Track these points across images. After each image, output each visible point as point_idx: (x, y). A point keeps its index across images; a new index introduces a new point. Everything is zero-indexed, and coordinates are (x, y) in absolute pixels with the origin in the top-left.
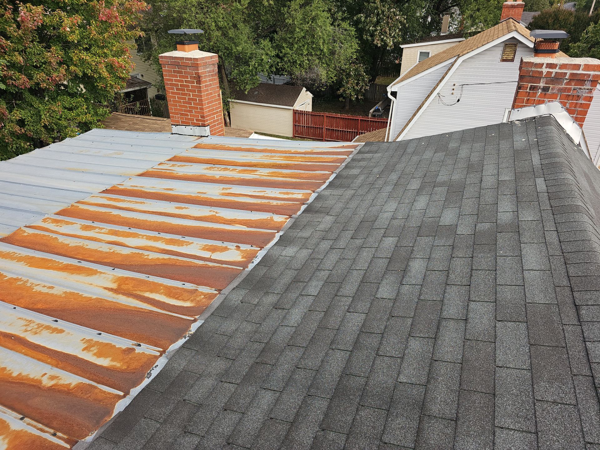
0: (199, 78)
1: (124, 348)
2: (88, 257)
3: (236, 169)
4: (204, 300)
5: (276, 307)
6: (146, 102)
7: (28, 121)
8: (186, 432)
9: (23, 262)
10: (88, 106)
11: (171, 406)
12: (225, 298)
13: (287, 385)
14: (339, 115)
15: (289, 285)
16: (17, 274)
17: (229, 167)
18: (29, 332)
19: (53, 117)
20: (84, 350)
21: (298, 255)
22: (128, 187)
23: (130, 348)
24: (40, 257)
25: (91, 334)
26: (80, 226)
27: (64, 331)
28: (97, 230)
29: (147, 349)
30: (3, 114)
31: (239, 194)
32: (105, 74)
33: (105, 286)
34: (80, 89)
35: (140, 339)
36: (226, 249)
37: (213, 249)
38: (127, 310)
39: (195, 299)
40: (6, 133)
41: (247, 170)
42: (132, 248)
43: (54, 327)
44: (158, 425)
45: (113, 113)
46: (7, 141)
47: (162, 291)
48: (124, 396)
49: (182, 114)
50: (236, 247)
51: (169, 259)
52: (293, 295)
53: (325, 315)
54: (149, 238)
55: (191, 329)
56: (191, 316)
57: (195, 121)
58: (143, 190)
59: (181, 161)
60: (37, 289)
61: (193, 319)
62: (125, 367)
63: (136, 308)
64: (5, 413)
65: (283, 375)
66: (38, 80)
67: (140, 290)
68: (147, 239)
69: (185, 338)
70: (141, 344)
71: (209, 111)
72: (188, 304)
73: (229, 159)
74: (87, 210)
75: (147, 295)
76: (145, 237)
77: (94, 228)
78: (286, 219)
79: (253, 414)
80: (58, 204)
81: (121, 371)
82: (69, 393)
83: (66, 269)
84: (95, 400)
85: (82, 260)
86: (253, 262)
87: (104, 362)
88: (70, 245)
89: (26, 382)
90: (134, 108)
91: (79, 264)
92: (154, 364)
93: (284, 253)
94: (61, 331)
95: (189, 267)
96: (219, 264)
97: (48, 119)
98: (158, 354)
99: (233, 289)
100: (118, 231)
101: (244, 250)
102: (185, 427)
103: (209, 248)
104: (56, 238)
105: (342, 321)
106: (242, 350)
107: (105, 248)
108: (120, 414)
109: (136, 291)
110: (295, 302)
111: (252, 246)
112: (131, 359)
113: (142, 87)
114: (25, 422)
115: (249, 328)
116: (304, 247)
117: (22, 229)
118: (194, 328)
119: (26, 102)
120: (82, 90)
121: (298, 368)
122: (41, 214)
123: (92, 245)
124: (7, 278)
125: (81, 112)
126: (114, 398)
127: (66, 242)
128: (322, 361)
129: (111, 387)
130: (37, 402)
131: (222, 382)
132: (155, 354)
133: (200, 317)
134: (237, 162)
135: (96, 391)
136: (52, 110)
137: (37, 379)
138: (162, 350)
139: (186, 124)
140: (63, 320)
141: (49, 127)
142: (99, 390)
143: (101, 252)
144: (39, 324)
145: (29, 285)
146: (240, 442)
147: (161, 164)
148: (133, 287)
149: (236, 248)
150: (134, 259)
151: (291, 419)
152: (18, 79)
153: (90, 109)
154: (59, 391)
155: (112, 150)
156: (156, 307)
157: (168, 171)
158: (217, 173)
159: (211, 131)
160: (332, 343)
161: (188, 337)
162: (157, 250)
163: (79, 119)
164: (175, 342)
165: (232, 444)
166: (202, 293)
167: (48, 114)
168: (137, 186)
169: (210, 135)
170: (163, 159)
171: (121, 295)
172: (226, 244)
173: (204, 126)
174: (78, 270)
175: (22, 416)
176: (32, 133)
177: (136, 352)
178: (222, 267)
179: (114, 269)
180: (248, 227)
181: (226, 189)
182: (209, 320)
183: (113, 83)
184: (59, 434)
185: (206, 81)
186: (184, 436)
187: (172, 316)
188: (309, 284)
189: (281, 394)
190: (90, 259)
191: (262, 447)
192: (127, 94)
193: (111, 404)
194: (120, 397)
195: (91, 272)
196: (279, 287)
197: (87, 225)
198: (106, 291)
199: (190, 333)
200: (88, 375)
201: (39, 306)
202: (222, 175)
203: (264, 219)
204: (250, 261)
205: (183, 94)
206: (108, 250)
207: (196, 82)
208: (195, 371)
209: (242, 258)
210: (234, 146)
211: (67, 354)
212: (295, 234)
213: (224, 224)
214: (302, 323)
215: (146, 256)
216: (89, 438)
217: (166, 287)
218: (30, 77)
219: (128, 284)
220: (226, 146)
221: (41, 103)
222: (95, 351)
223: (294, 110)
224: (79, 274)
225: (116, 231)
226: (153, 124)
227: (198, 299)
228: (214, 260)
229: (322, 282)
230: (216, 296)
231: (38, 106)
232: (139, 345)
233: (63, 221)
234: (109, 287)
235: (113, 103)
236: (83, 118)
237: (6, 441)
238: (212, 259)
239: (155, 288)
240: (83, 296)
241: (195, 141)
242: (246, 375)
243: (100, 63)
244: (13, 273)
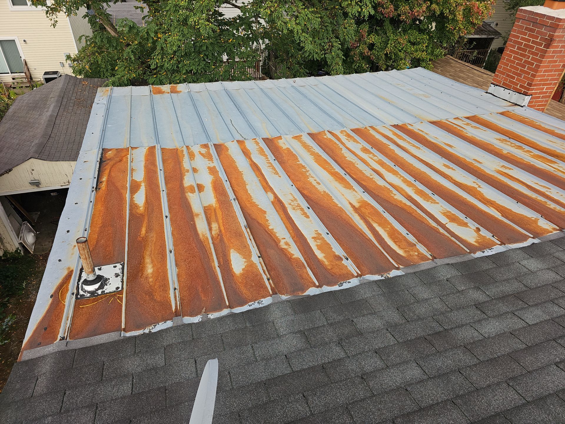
0: (551, 41)
1: (337, 254)
2: (353, 174)
3: (531, 152)
4: (416, 257)
5: (478, 306)
6: (485, 52)
7: (376, 46)
8: (339, 343)
9: (313, 156)
10: (429, 44)
11: (341, 318)
12: (435, 267)
13: (439, 376)
15: (507, 296)
16: (306, 163)
17: (524, 146)
18: (291, 206)
19: (396, 47)
20: (313, 238)
21: (540, 273)
22: (416, 129)
23: (340, 257)
24: (325, 158)
25: (323, 230)
26: (361, 146)
27: (309, 218)
28: (371, 155)
29: (350, 265)
30: (363, 36)
31: (516, 178)
32: (460, 17)
33: (351, 202)
34: (430, 27)
35: (351, 254)
36: (465, 225)
37: (453, 219)
38: (354, 228)
39: (409, 252)
40: (357, 52)
41: (544, 158)
42: (387, 182)
43: (305, 211)
44: (325, 324)
45: (448, 56)
46: (355, 59)
47: (388, 229)
48: (318, 287)
49: (508, 76)
50: (477, 228)
51: (410, 206)
52: (503, 308)
53: (525, 349)
54: (405, 181)
55: (391, 273)
56: (397, 263)
57: (519, 86)
58: (426, 137)
59: (478, 123)
60: (311, 180)
61: (397, 266)
62: (329, 267)
63: (361, 230)
64: (254, 247)
65: (441, 367)
66: (401, 12)
67: (372, 219)
68: (402, 181)
69: (382, 277)
70: (349, 259)
71: (541, 80)
72: (401, 252)
73: (531, 138)
74: (374, 136)
75: (375, 225)
76: (402, 178)
77: (370, 153)
78: (555, 229)
79: (395, 374)
80: (358, 122)
81: (326, 269)
82: (290, 260)
83: (334, 175)
84: (301, 276)
85: (348, 173)
86: (483, 252)
87: (320, 255)
88: (347, 159)
89: (273, 236)
90: (470, 56)
91: (344, 176)
92: (349, 279)
93: (525, 262)
94: (308, 217)
95: (422, 222)
96: (450, 235)
97: (392, 48)
98: (356, 275)
99: (447, 264)
100: (385, 163)
101: (483, 236)
102: (341, 340)
103: (449, 216)
104: (341, 149)
105: (542, 368)
106: (419, 319)
107: (368, 172)
108: (309, 297)
109: (370, 218)
110: (501, 315)
111: (493, 236)
112: (336, 264)
113: (490, 37)
114: (259, 260)
115: (438, 305)
116: (554, 269)
117: (325, 132)
118: (394, 273)
119: (383, 29)
120: (432, 28)
121: (459, 372)
122: (342, 125)
123: (361, 166)
124: (299, 163)
125: (419, 49)
126: (311, 283)
127: (346, 155)
128: (489, 386)
129: (314, 275)
130: (271, 252)
131: (387, 330)
132: (354, 273)
133: (403, 268)
134: (538, 145)
135: (304, 270)
136: (398, 41)
137: (279, 239)
138: (360, 273)
139: (506, 87)
140: (313, 210)
141: (389, 56)
142: (306, 271)
143: (363, 174)
144: (299, 204)
145: (308, 174)
146: (371, 384)
147: (457, 118)
148: (369, 213)
149: (475, 229)
150: (384, 192)
151: (423, 405)
152: (387, 8)
153: (430, 47)
154: (286, 255)
155: (423, 91)
156: (376, 239)
157: (459, 128)
158: (507, 148)
159: (530, 102)
160: (513, 379)
161: (385, 277)
162: (405, 194)
163: (415, 54)
164: (372, 275)
165: (365, 380)
166: (418, 251)
167: (393, 44)
168: (423, 132)
169: (526, 105)
170: (462, 114)
171: (357, 215)
172: (469, 221)
173: (526, 94)
174: (341, 180)
175: (260, 256)
176: (374, 58)
177: (343, 262)
178: (450, 239)
179: (364, 192)
180: (503, 216)
181: (506, 168)
182: (409, 276)
183: (462, 27)
184: (271, 281)
185: (557, 47)
186: (336, 345)
187: (383, 253)
188: (531, 309)
189: (428, 379)
190: (353, 176)
191: (384, 403)
192: (471, 40)
193: (308, 285)
194: (315, 285)
195: (348, 186)
196: (494, 291)
197: (366, 148)
198: (350, 206)
199: (388, 275)
200: (306, 256)
201: (305, 192)
202: (512, 152)
203: (526, 217)
204: (482, 248)
205: (521, 55)
206: (369, 175)
207: (545, 45)
208: (373, 307)
209: (475, 242)
210: (547, 127)
211: (302, 234)
212: (553, 251)
213: (480, 201)
214: (493, 338)
215: (393, 194)
216: (284, 297)
217: (393, 228)
218: (396, 8)
219: (367, 209)
220: (537, 124)
221: (393, 33)
222: (319, 244)
224: (340, 183)
225: (384, 163)
226: (479, 76)
227: (412, 253)
228: (448, 228)
229: (548, 317)
230: (428, 261)
231: (390, 35)
232: (347, 259)
233: (353, 137)
234: (353, 204)
235: (452, 46)
236: (419, 54)
237: (246, 264)
238: (446, 226)
239: (384, 223)
240: (334, 201)
241: (505, 107)
242: (410, 341)
243: (461, 4)
244: (304, 161)
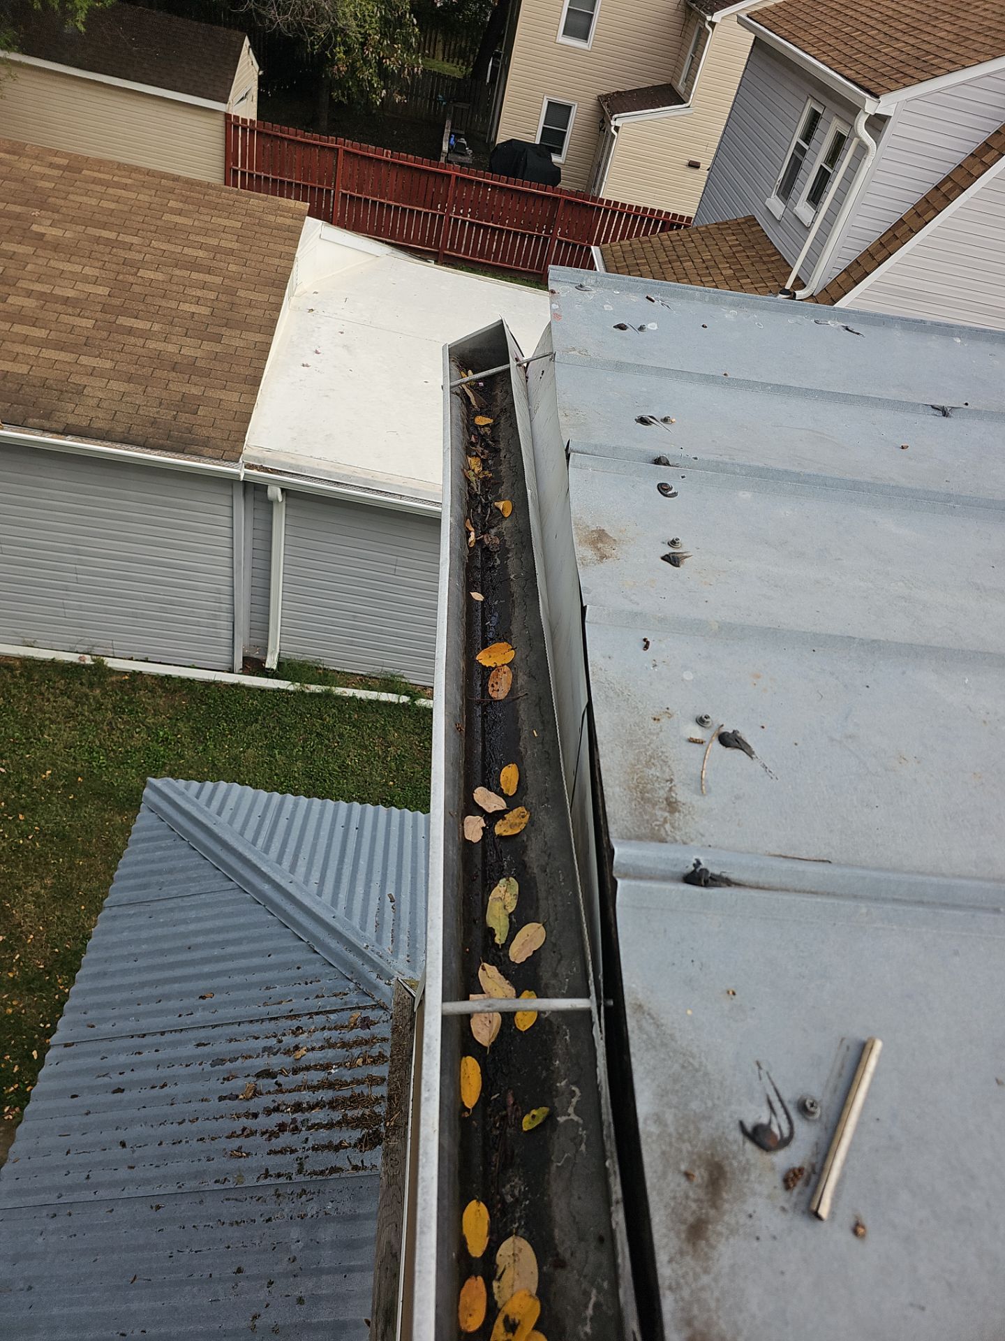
14: (387, 154)
223: (227, 116)
